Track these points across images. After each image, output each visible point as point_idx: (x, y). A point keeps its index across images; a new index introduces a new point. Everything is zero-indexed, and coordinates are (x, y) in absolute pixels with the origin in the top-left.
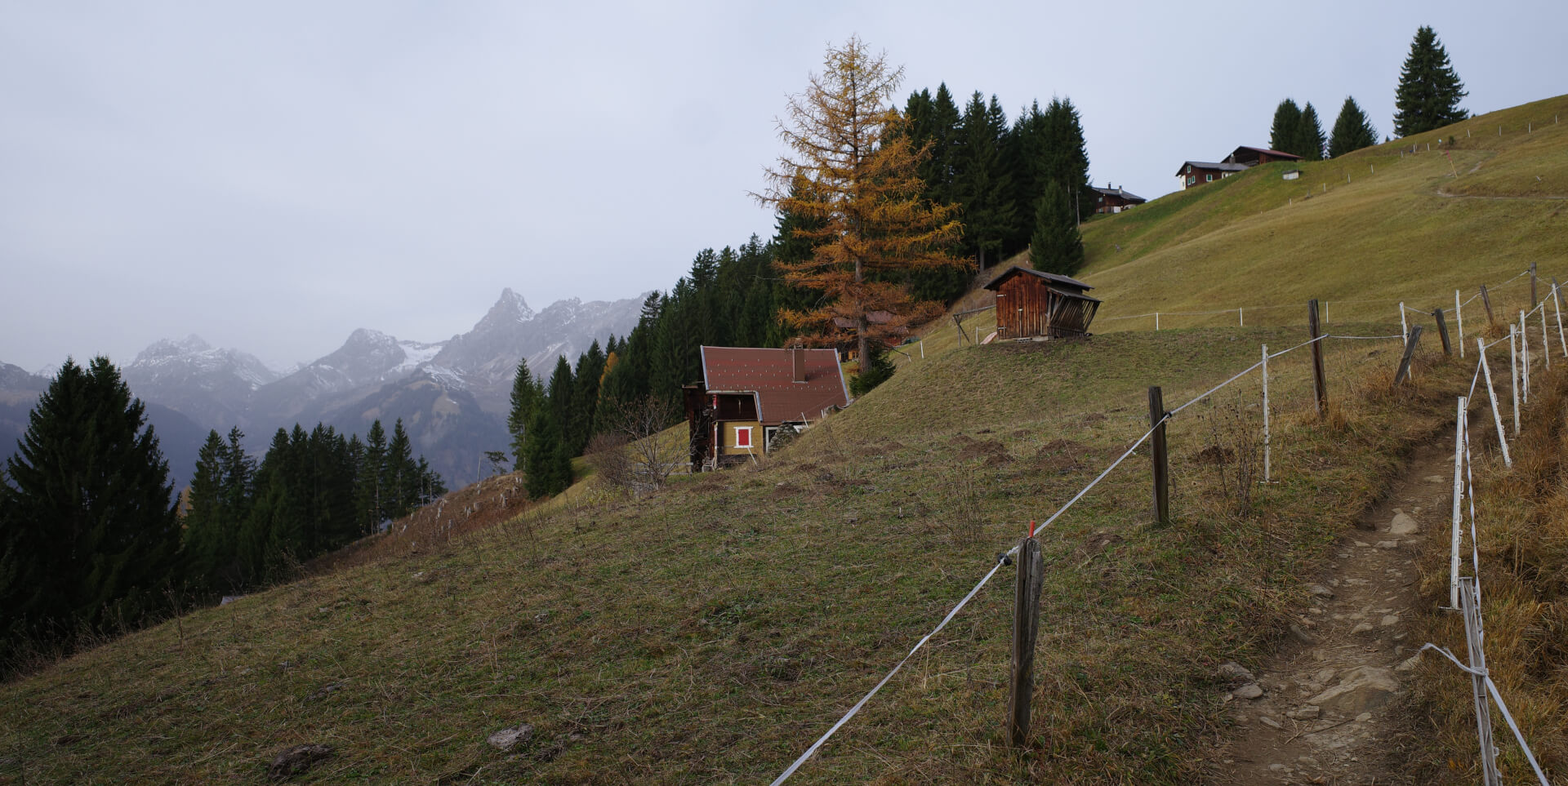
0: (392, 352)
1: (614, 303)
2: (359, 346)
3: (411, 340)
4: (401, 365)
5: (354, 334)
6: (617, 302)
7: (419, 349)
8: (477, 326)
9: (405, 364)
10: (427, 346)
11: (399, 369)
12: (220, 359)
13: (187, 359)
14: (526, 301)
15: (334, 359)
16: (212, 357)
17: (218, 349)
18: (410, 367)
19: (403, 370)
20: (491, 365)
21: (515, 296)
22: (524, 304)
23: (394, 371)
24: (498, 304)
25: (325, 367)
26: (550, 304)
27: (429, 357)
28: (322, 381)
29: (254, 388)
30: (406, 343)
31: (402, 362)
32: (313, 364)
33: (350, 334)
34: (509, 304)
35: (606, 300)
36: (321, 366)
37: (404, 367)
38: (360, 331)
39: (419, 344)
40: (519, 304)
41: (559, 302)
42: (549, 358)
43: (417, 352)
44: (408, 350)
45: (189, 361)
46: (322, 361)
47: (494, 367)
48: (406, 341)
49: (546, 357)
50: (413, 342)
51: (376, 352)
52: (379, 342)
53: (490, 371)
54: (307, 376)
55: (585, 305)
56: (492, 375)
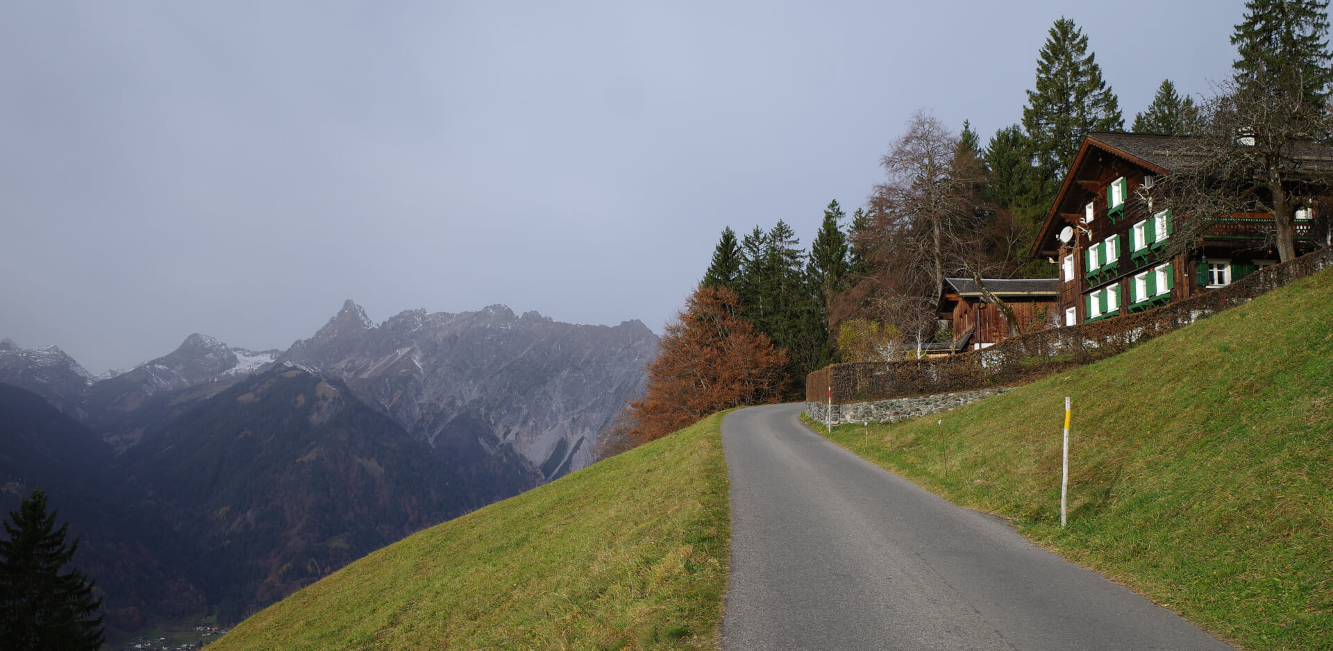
0: (225, 356)
1: (457, 315)
2: (193, 350)
3: (241, 348)
4: (234, 369)
5: (189, 338)
6: (461, 314)
7: (247, 356)
8: (318, 333)
9: (237, 368)
10: (256, 354)
11: (232, 372)
12: (55, 355)
13: (22, 354)
14: (366, 313)
15: (168, 360)
16: (47, 353)
17: (52, 346)
18: (243, 371)
19: (236, 373)
20: (343, 364)
21: (357, 307)
22: (364, 315)
23: (227, 374)
24: (341, 313)
25: (160, 367)
26: (397, 314)
27: (258, 363)
28: (158, 380)
29: (90, 384)
30: (236, 349)
31: (235, 366)
32: (148, 364)
33: (186, 338)
34: (350, 315)
35: (450, 312)
36: (156, 366)
37: (236, 370)
38: (195, 336)
39: (249, 351)
40: (360, 315)
41: (406, 311)
42: (399, 360)
43: (247, 358)
44: (239, 356)
45: (24, 355)
46: (158, 361)
47: (346, 366)
48: (236, 348)
49: (396, 360)
50: (243, 349)
51: (211, 355)
52: (213, 346)
53: (343, 369)
54: (143, 375)
55: (430, 315)
56: (345, 374)
